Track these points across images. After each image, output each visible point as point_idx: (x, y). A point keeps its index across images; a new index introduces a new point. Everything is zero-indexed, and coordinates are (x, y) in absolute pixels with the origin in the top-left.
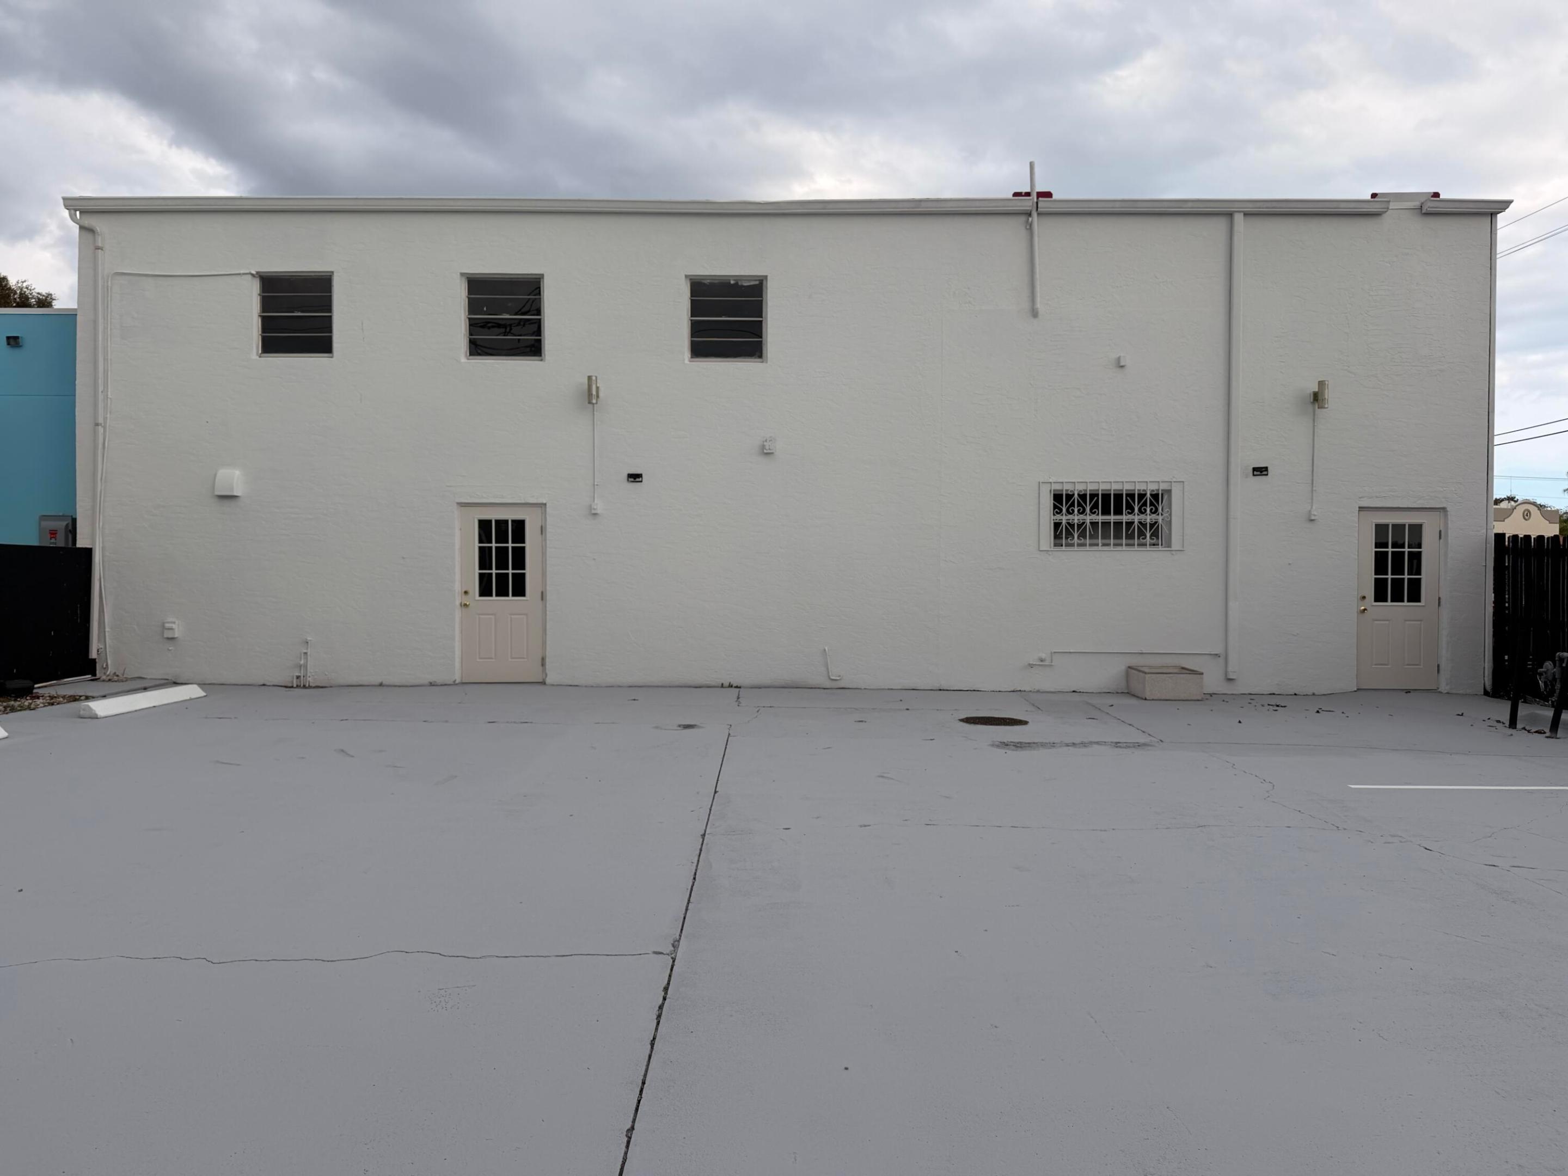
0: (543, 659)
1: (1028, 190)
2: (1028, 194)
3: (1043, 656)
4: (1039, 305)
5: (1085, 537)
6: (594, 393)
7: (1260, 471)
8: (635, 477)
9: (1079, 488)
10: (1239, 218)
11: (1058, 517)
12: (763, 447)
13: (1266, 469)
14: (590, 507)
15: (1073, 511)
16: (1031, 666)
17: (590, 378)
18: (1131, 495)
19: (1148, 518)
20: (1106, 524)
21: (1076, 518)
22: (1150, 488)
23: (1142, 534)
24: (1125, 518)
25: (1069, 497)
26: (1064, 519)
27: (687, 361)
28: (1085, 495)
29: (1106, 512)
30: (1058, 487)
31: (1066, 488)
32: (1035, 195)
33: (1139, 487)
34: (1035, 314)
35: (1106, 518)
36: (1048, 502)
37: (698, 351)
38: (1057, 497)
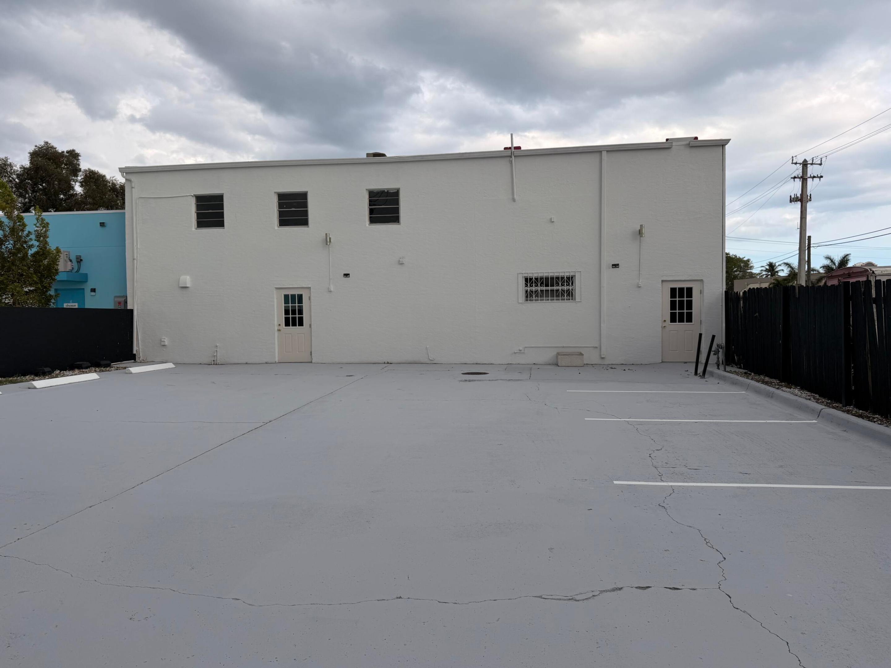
0: (311, 352)
1: (511, 146)
2: (510, 148)
3: (521, 348)
4: (515, 197)
5: (538, 297)
6: (328, 240)
7: (615, 266)
8: (346, 275)
9: (535, 275)
10: (604, 153)
11: (527, 288)
12: (399, 261)
13: (618, 265)
14: (328, 289)
15: (533, 285)
16: (515, 353)
17: (326, 234)
18: (558, 278)
19: (565, 288)
20: (547, 291)
21: (534, 289)
22: (566, 275)
23: (563, 295)
24: (555, 288)
25: (531, 279)
26: (529, 289)
27: (367, 225)
28: (538, 278)
29: (547, 285)
30: (526, 275)
31: (530, 275)
32: (513, 148)
33: (561, 275)
34: (514, 200)
35: (547, 288)
36: (522, 282)
37: (373, 220)
38: (526, 280)
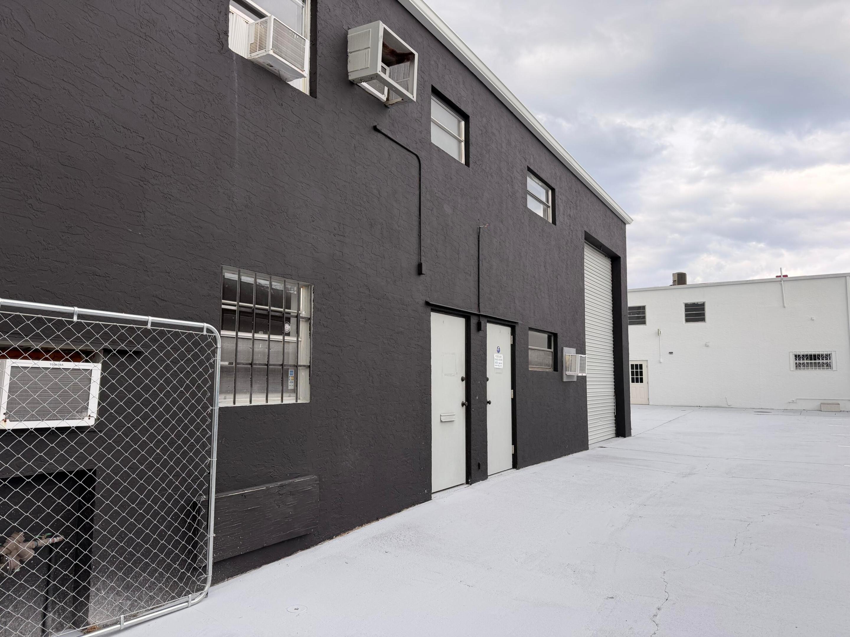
0: (648, 399)
1: (780, 275)
2: (780, 276)
3: (794, 400)
4: (785, 305)
5: (805, 367)
6: (660, 333)
8: (671, 353)
9: (802, 353)
11: (796, 361)
12: (706, 345)
14: (659, 361)
15: (800, 360)
16: (789, 403)
17: (658, 330)
18: (819, 355)
19: (825, 361)
20: (811, 363)
21: (801, 361)
22: (825, 353)
23: (823, 366)
24: (817, 361)
25: (799, 356)
26: (798, 361)
27: (684, 324)
28: (804, 355)
29: (811, 359)
30: (795, 353)
31: (798, 353)
32: (782, 276)
33: (821, 353)
34: (784, 307)
35: (811, 361)
36: (793, 357)
37: (687, 320)
38: (796, 356)
